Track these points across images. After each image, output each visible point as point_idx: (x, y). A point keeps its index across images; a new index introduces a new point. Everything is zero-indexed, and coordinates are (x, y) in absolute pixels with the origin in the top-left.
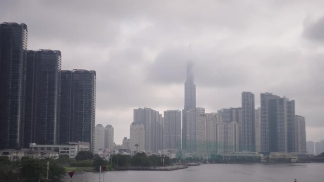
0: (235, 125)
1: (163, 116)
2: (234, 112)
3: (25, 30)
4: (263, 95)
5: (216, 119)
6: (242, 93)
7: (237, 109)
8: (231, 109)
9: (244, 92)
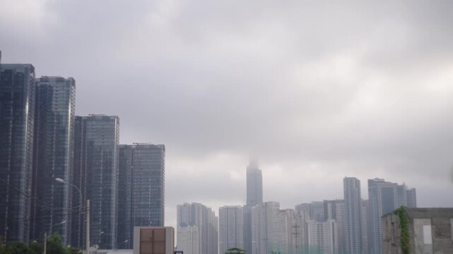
0: (333, 224)
1: (217, 215)
2: (329, 205)
3: (73, 87)
4: (371, 182)
5: (300, 216)
6: (344, 179)
7: (333, 202)
8: (326, 203)
9: (346, 178)
